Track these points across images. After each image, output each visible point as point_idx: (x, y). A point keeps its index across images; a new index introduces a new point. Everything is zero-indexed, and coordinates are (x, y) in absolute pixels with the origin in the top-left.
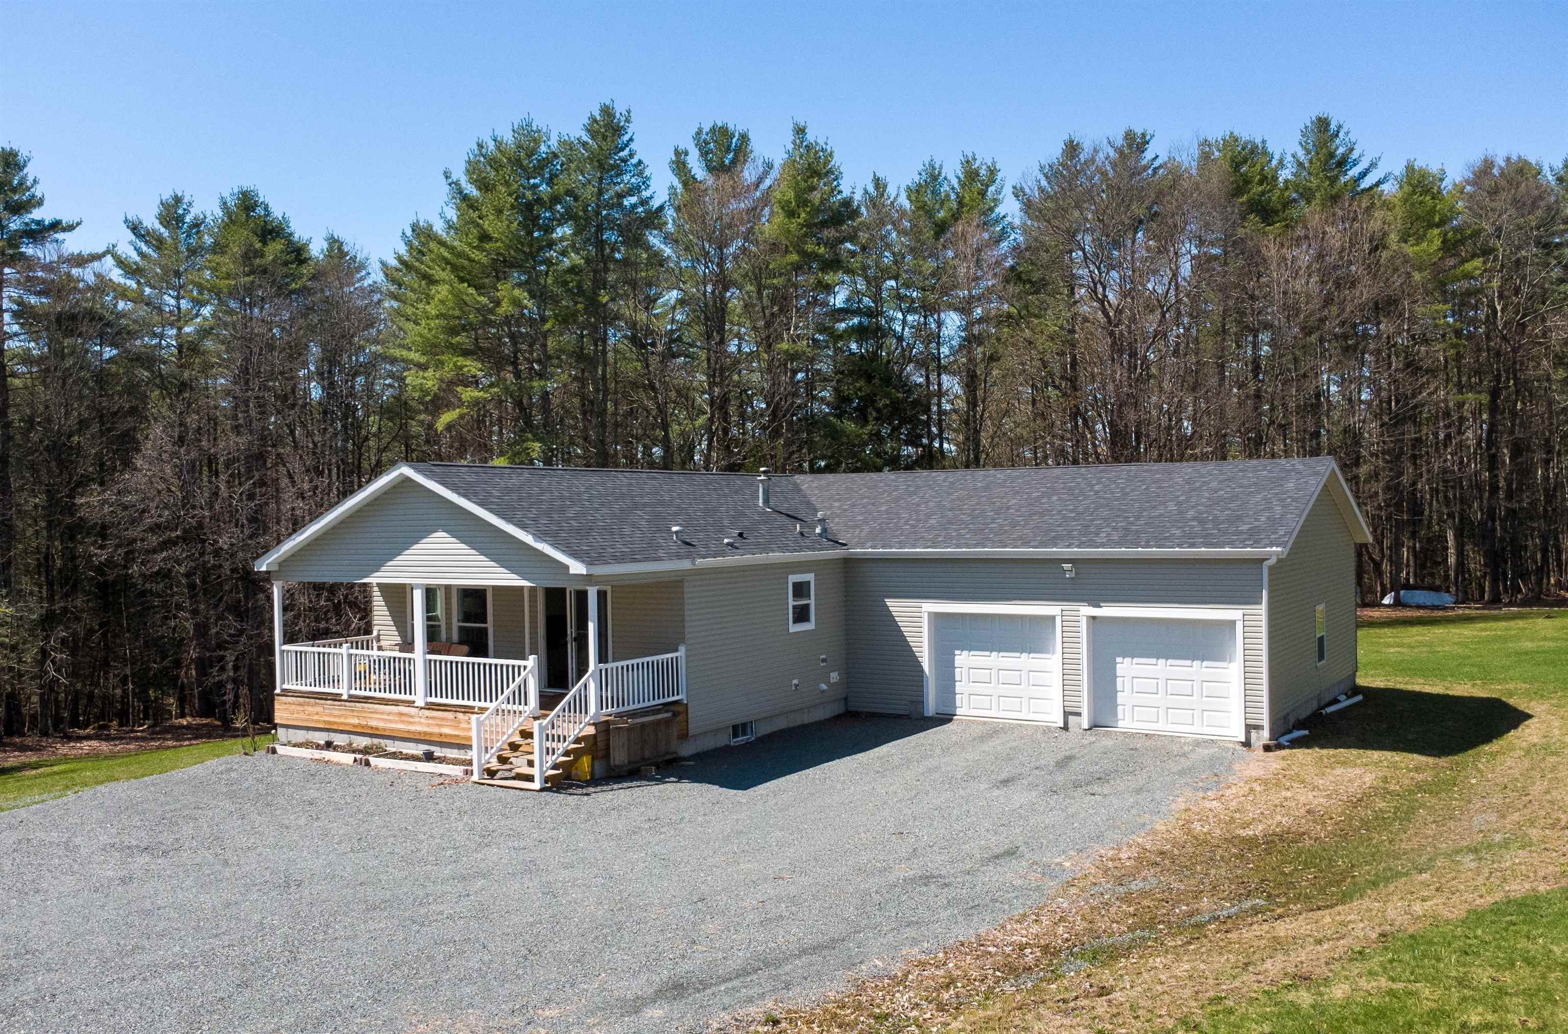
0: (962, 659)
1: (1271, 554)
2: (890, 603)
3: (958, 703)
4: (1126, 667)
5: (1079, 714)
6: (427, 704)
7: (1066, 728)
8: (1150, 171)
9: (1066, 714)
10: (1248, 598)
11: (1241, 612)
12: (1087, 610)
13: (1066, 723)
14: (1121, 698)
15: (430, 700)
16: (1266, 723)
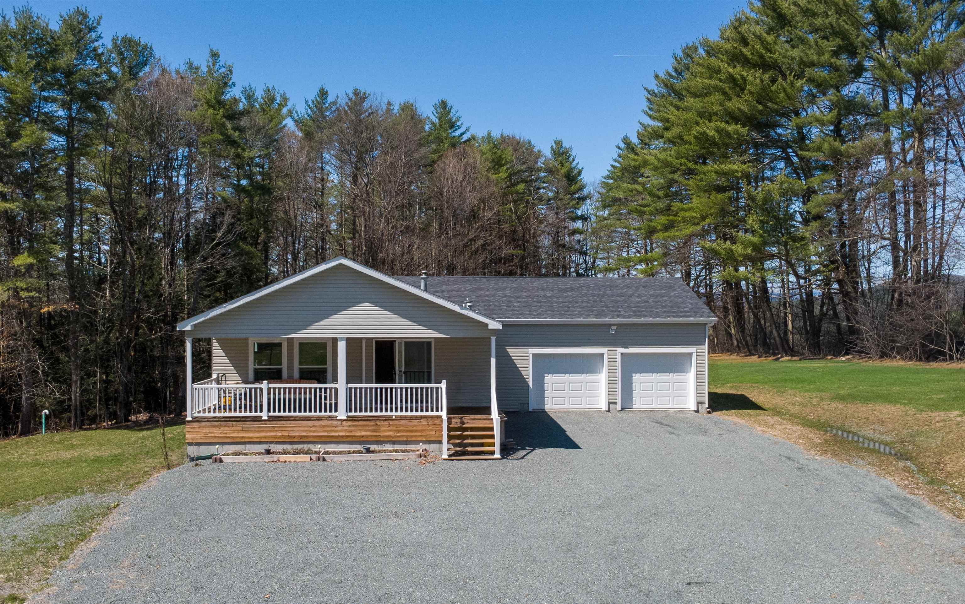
0: (548, 378)
1: (711, 321)
2: (509, 349)
3: (546, 403)
4: (637, 378)
5: (616, 403)
6: (348, 417)
7: (609, 411)
8: (367, 114)
9: (610, 403)
10: (698, 343)
11: (695, 349)
12: (620, 350)
13: (609, 408)
14: (635, 393)
15: (349, 414)
16: (706, 401)
